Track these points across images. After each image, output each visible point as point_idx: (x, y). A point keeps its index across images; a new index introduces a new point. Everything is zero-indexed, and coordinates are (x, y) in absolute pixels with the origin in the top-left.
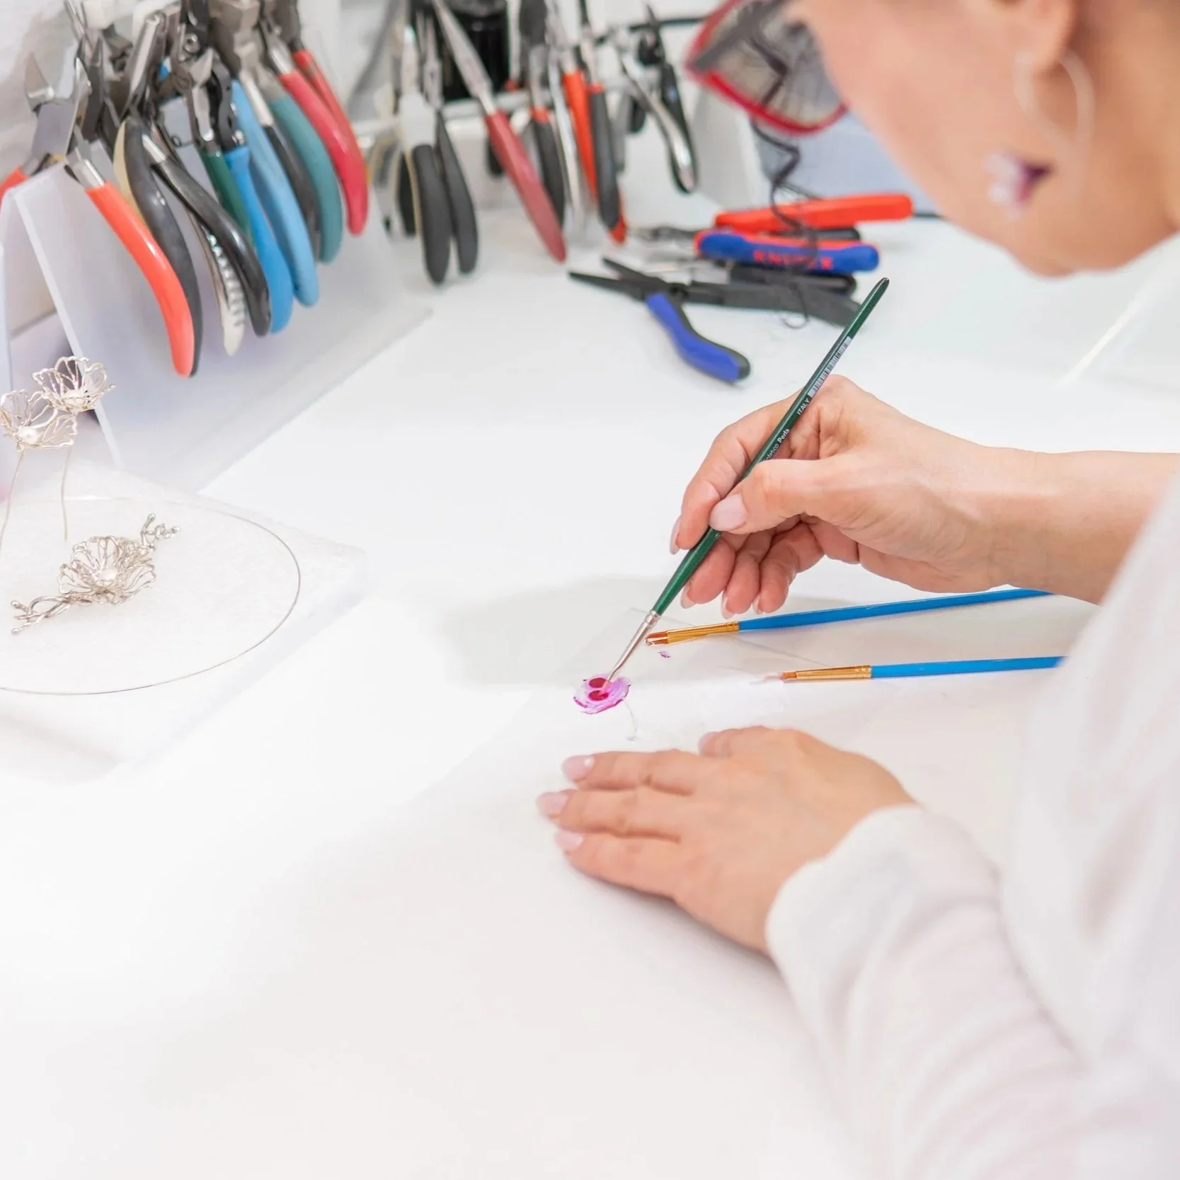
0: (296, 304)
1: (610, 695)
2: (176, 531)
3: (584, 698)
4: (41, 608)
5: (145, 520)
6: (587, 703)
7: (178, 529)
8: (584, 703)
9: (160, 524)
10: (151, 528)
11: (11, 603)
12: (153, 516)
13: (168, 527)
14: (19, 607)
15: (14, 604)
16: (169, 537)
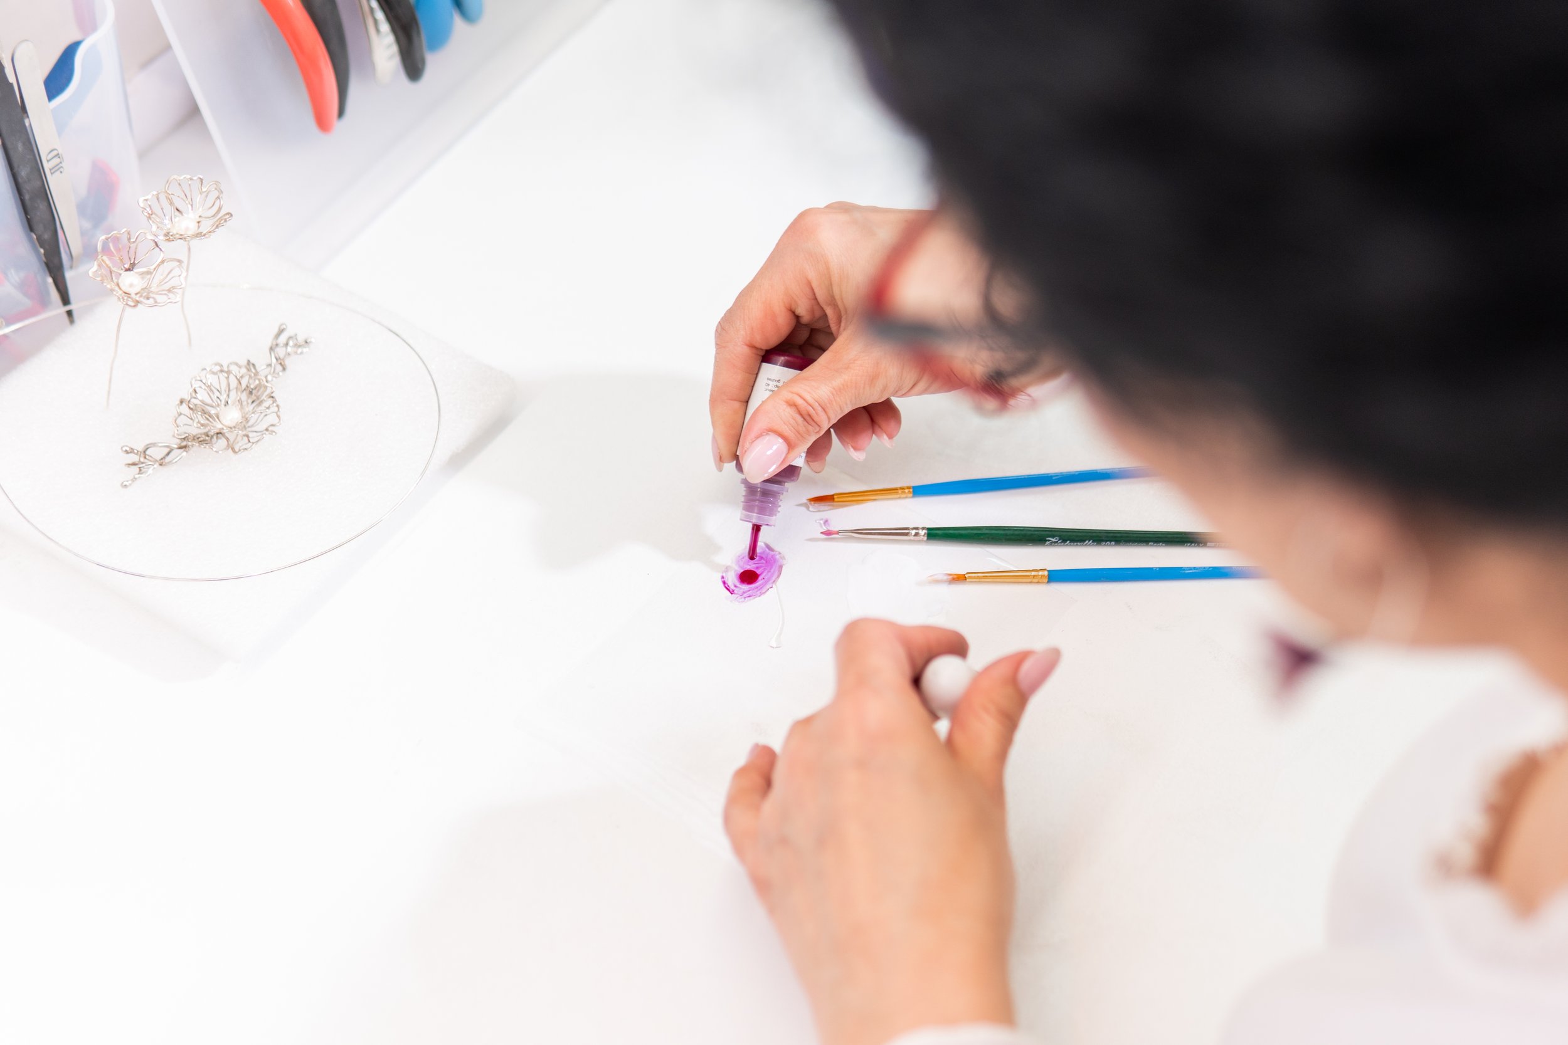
0: (458, 22)
1: (760, 578)
2: (311, 342)
3: (733, 579)
4: (156, 453)
5: (276, 331)
6: (736, 586)
7: (313, 340)
8: (732, 587)
9: (292, 334)
10: (282, 339)
11: (122, 448)
12: (284, 327)
13: (301, 339)
14: (132, 451)
15: (124, 449)
16: (302, 353)
